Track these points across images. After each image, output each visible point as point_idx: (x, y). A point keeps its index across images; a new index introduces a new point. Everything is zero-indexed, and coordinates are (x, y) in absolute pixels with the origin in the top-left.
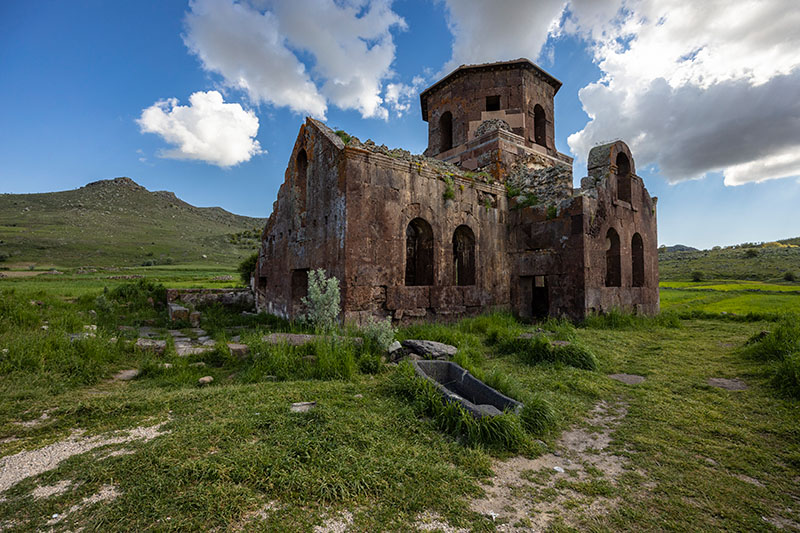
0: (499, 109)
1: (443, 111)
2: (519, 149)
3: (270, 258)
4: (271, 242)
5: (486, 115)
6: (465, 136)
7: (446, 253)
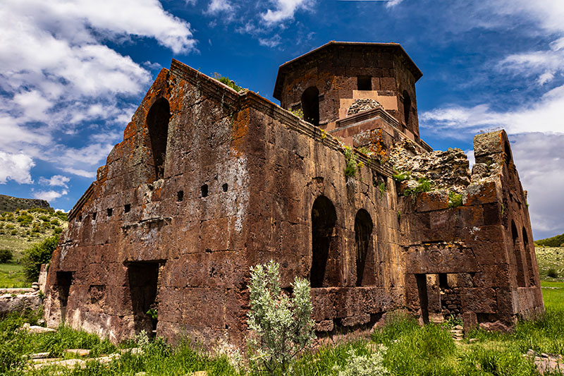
0: (371, 90)
1: (307, 86)
2: (395, 131)
3: (82, 244)
4: (87, 221)
5: (357, 94)
6: (336, 112)
7: (350, 243)
